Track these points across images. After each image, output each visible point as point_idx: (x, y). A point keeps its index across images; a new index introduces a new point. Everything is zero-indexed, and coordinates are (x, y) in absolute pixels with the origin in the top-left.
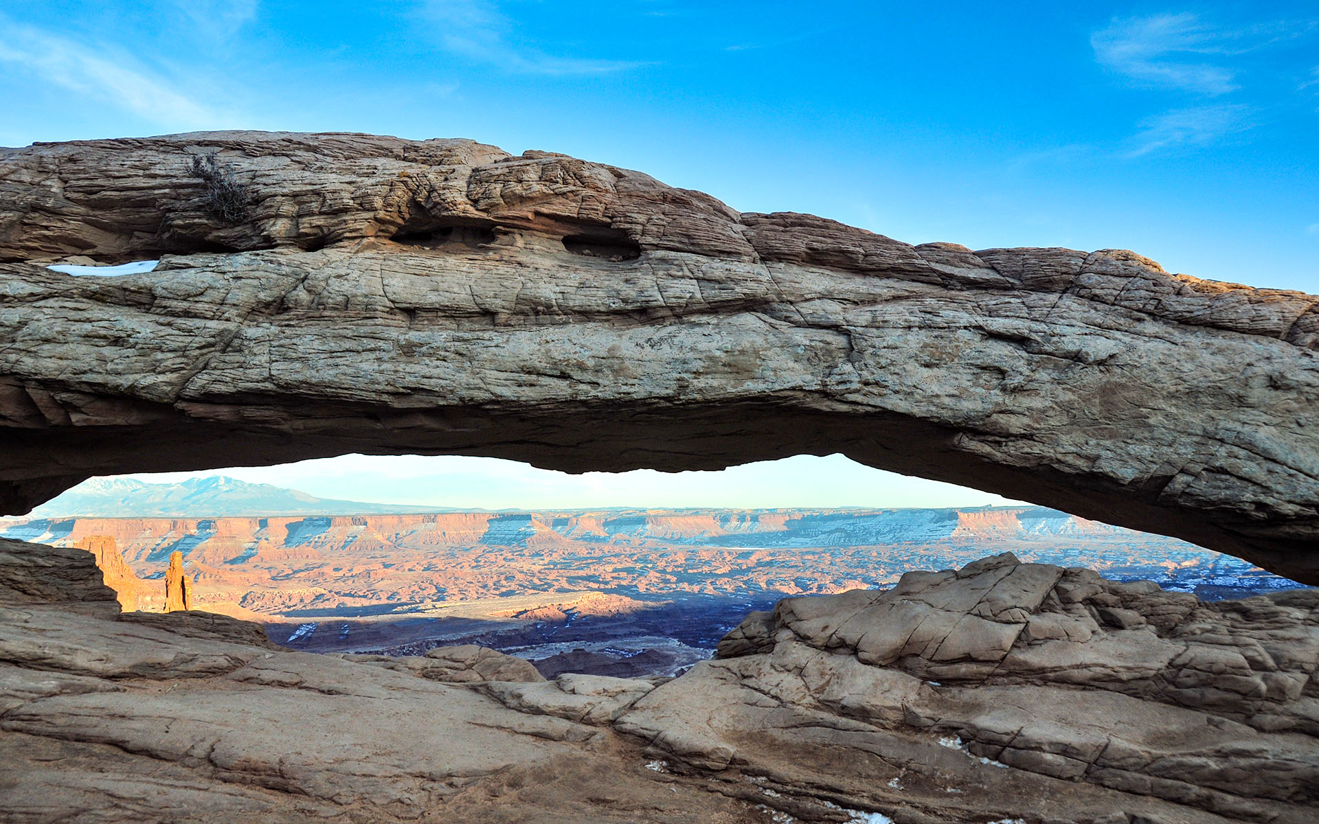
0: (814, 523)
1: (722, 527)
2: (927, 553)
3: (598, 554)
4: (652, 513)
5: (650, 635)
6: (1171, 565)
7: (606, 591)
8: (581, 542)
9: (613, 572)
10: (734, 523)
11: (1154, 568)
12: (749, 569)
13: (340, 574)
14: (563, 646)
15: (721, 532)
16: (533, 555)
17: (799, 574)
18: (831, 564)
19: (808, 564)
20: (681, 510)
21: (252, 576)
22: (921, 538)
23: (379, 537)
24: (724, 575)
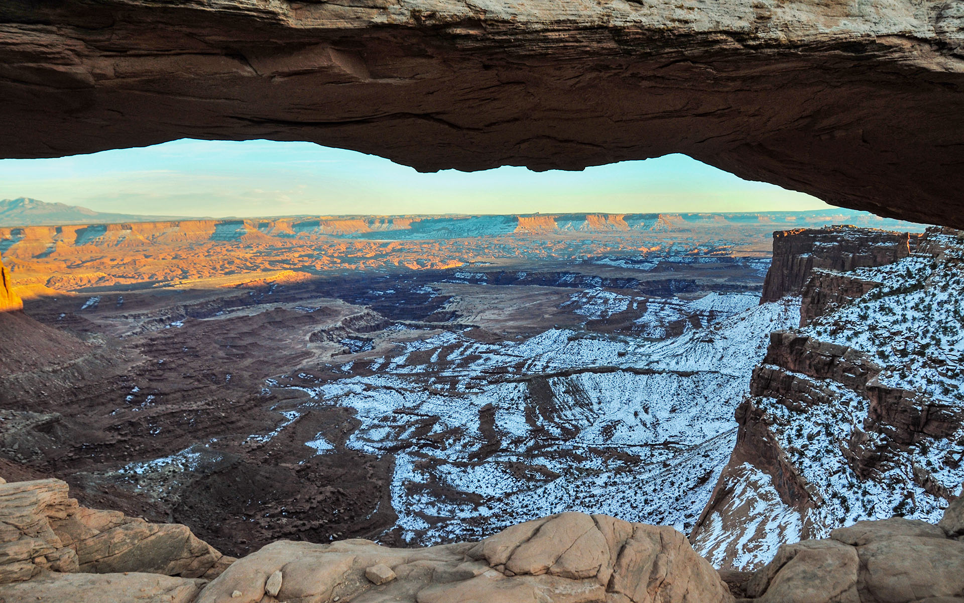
0: (428, 224)
1: (369, 227)
2: (499, 242)
3: (289, 245)
4: (324, 219)
5: (324, 297)
6: (645, 250)
7: (295, 270)
8: (277, 238)
9: (299, 257)
10: (377, 224)
11: (635, 251)
12: (387, 254)
13: (115, 263)
14: (269, 307)
15: (369, 230)
16: (245, 248)
17: (419, 257)
18: (439, 250)
19: (425, 250)
20: (343, 217)
21: (53, 266)
22: (496, 234)
23: (141, 237)
24: (371, 258)
